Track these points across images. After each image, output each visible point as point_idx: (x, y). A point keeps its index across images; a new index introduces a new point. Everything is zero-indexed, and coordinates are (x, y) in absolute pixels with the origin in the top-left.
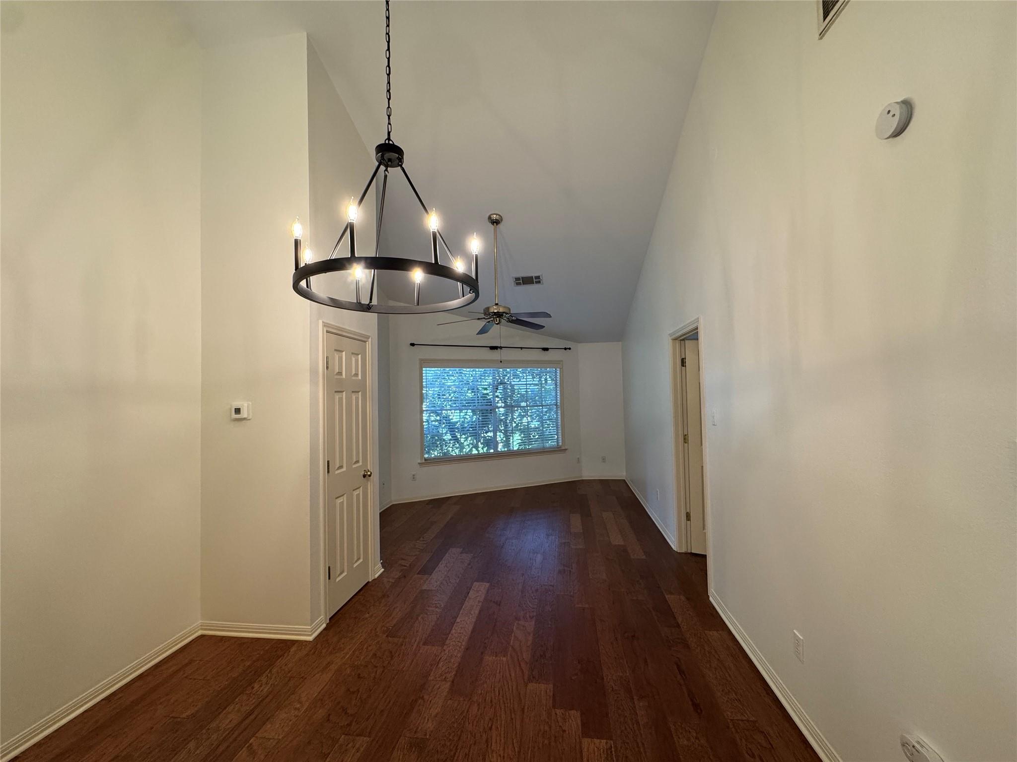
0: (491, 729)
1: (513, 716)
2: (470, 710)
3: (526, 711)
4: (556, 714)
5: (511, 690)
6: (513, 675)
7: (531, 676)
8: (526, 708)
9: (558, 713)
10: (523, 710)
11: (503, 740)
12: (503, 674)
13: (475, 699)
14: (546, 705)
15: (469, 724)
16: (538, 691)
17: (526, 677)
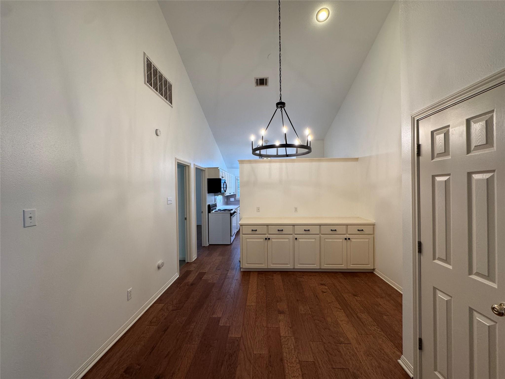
0: (256, 318)
1: (247, 323)
2: (266, 324)
3: (242, 325)
4: (229, 324)
5: (249, 333)
6: (249, 342)
7: (239, 341)
8: (242, 326)
9: (228, 324)
10: (243, 325)
11: (251, 315)
12: (254, 342)
13: (266, 329)
14: (233, 327)
15: (265, 319)
16: (236, 333)
17: (242, 340)
